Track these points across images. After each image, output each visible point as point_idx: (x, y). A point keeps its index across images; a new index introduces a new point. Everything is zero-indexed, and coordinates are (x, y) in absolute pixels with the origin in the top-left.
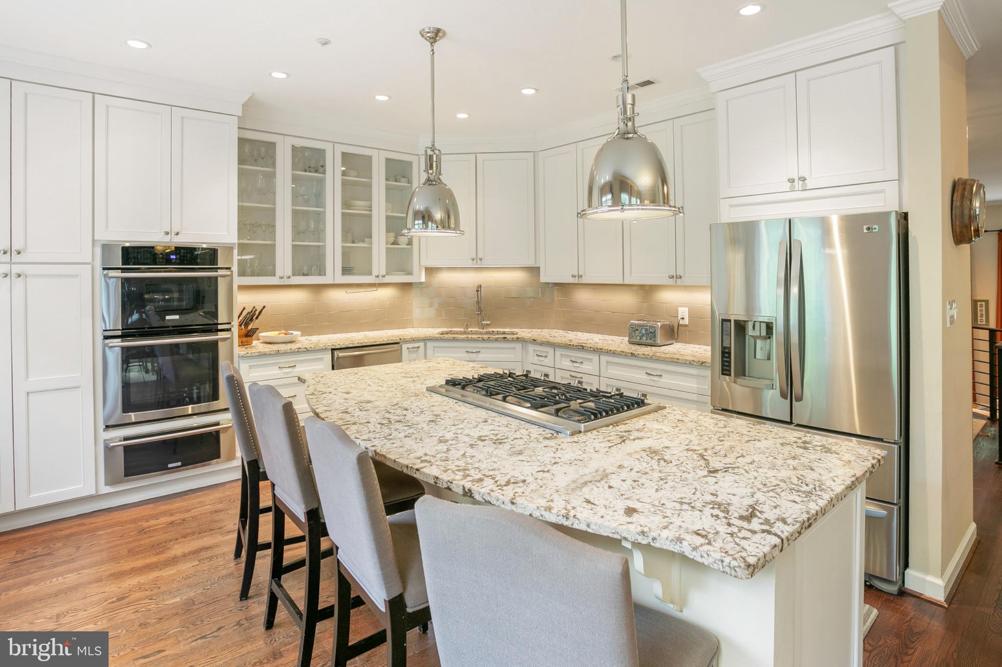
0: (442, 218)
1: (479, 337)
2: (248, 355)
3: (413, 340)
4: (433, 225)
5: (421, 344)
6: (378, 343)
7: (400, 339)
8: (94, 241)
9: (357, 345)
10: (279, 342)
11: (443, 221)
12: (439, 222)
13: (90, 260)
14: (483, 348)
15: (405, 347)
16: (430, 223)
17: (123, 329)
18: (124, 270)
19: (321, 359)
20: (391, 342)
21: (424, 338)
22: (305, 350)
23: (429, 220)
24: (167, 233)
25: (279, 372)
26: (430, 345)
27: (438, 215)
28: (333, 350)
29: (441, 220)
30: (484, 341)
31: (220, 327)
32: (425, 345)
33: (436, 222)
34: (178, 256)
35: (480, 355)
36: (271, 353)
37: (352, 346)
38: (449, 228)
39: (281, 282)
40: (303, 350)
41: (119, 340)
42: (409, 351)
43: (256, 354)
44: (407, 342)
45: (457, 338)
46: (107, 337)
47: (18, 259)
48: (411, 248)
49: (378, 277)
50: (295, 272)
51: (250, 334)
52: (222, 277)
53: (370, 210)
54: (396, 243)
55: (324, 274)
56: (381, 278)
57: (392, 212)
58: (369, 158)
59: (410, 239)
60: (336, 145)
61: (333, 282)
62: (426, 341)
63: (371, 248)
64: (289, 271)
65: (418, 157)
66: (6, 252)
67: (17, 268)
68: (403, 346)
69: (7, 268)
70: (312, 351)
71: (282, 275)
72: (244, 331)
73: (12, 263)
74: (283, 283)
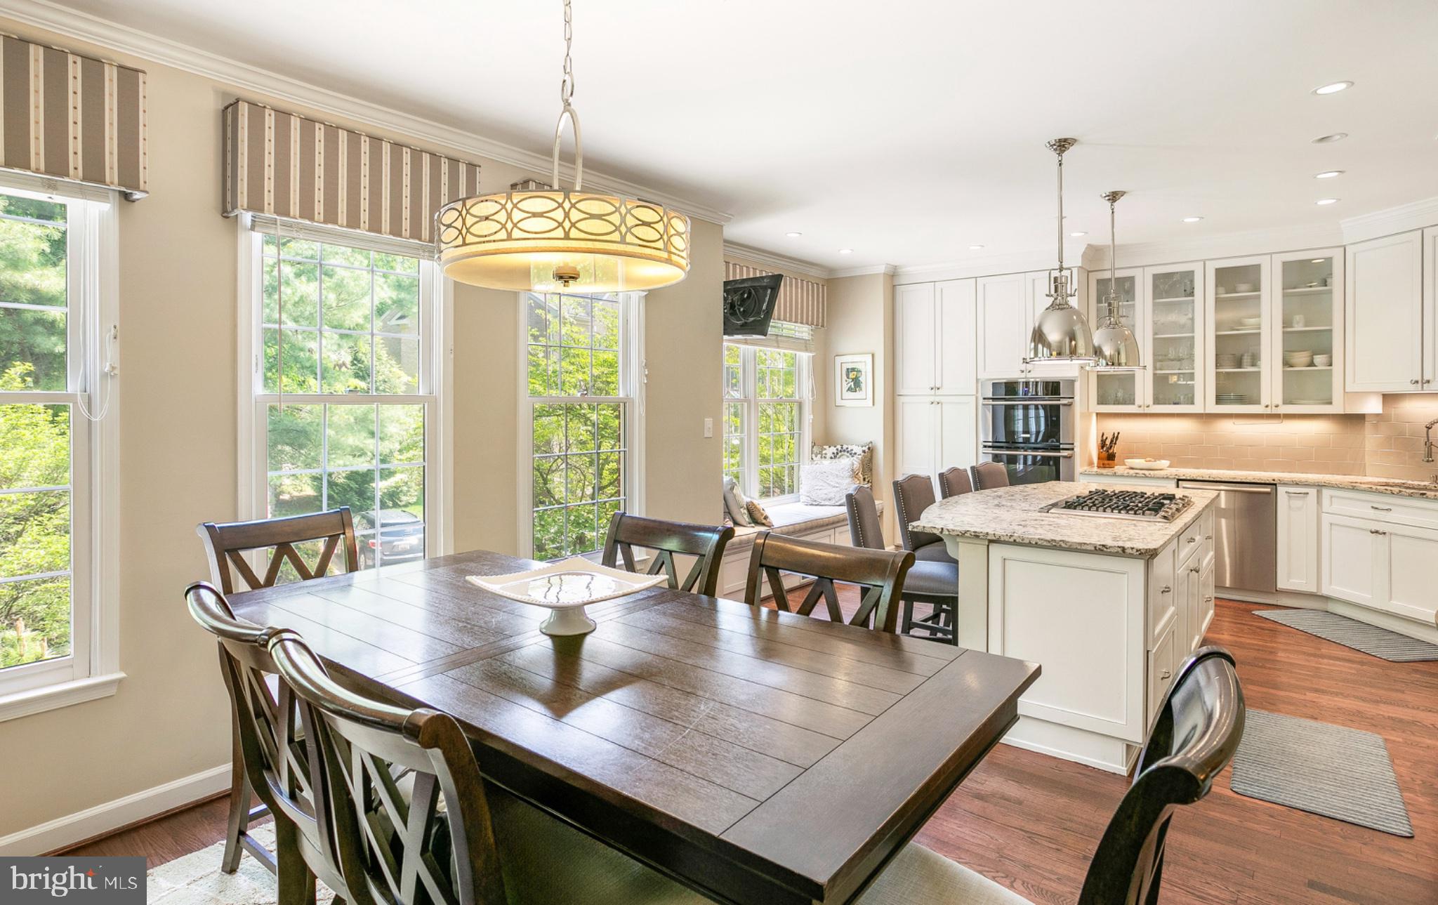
1: (1387, 490)
2: (1086, 473)
3: (1296, 484)
5: (1312, 491)
6: (1239, 480)
7: (1274, 480)
8: (977, 380)
9: (1208, 479)
10: (1137, 468)
13: (975, 393)
14: (1394, 505)
15: (1282, 490)
17: (993, 442)
18: (993, 399)
20: (1259, 481)
21: (1316, 484)
22: (1144, 476)
24: (1023, 372)
26: (1326, 492)
28: (1179, 480)
30: (1393, 495)
31: (1061, 446)
32: (1319, 493)
33: (1105, 358)
35: (1390, 514)
36: (1108, 474)
37: (1202, 479)
39: (1140, 411)
40: (1141, 475)
41: (991, 449)
42: (1289, 497)
43: (1093, 473)
45: (1358, 488)
46: (985, 446)
47: (938, 392)
48: (1331, 370)
49: (1267, 406)
50: (1157, 401)
51: (1111, 457)
52: (1064, 405)
53: (1259, 328)
54: (1312, 364)
55: (1193, 403)
56: (1274, 408)
57: (1306, 326)
58: (1257, 268)
59: (1331, 357)
60: (1207, 262)
61: (1202, 412)
62: (1319, 488)
63: (1259, 372)
64: (1150, 400)
65: (1342, 249)
66: (932, 389)
67: (937, 399)
68: (1278, 488)
69: (932, 399)
70: (1151, 477)
71: (1141, 403)
72: (1105, 454)
73: (935, 395)
74: (1142, 412)
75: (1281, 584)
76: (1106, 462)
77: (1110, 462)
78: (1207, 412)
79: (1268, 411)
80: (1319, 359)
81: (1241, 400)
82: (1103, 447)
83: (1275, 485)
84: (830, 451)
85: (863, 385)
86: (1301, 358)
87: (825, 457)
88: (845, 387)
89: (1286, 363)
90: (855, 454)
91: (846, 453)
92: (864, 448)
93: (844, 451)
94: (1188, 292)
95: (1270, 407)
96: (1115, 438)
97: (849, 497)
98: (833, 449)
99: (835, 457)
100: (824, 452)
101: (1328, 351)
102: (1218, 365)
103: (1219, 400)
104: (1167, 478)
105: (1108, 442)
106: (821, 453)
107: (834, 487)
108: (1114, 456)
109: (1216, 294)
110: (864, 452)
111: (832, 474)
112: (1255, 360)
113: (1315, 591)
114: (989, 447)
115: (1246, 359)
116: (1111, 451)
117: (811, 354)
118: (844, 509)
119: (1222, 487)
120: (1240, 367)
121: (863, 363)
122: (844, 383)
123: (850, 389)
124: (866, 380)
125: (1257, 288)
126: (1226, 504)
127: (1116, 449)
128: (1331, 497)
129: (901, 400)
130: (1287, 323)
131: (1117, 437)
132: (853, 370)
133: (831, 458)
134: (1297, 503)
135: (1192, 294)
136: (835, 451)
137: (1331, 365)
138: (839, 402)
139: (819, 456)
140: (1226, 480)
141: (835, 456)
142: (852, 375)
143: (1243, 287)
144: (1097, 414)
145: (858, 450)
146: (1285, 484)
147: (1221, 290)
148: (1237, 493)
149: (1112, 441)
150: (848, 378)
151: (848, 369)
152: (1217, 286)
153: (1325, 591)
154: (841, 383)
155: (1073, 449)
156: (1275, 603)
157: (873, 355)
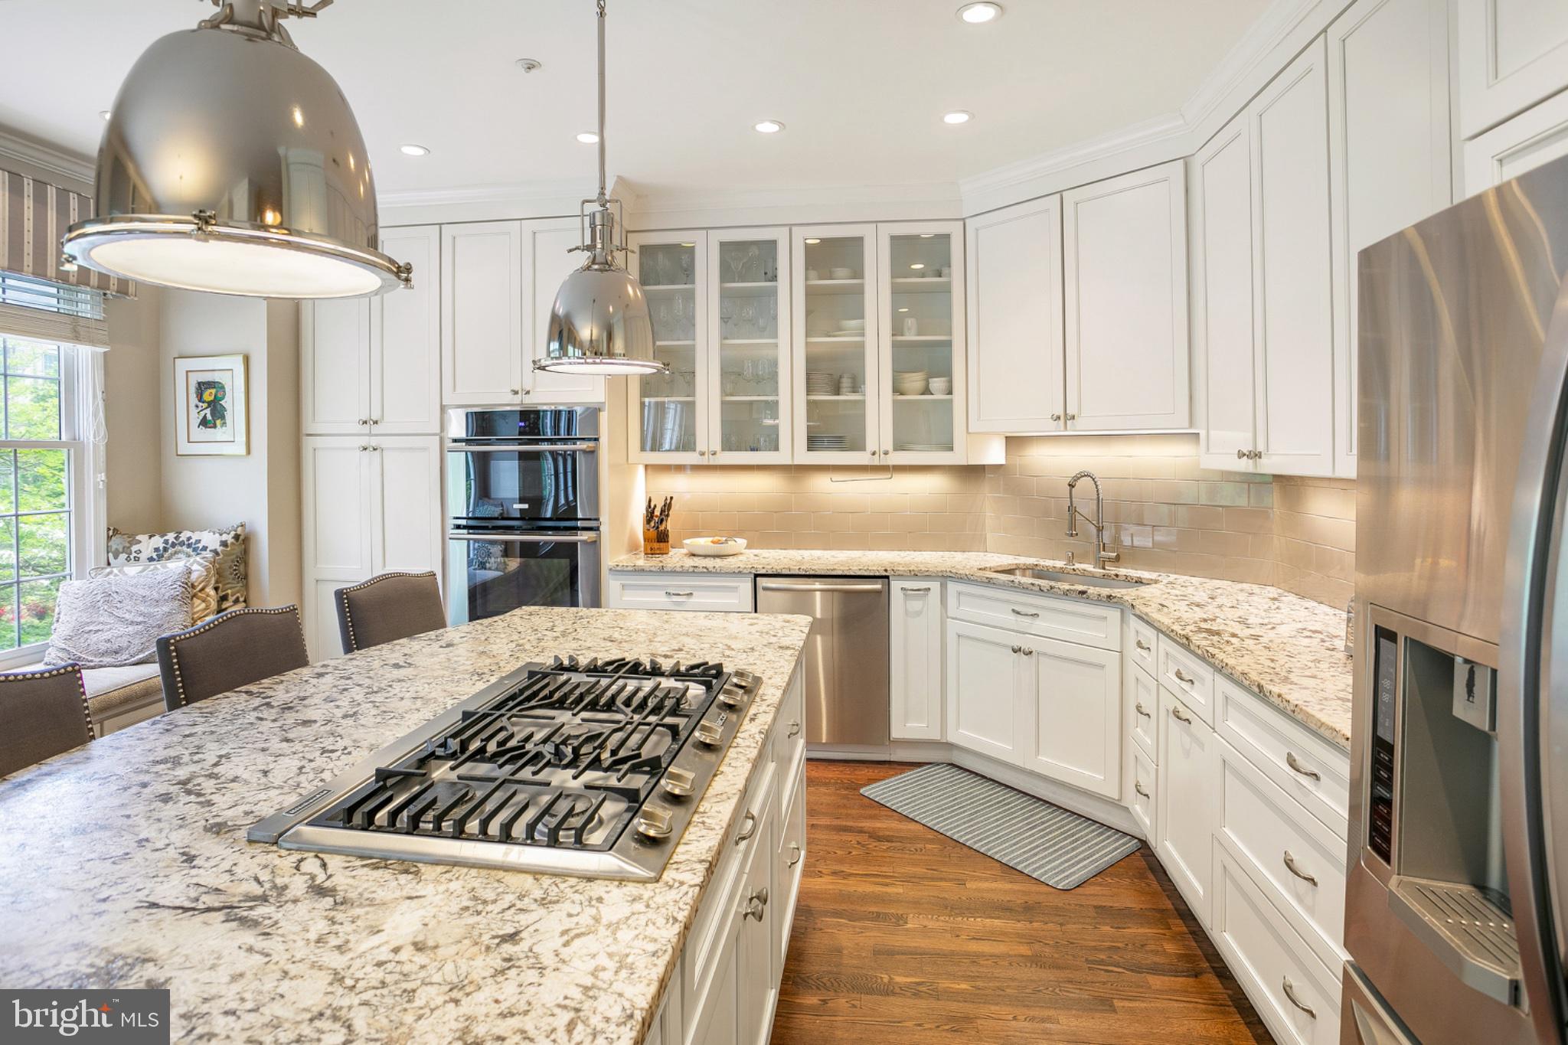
0: (593, 338)
1: (1033, 584)
2: (618, 568)
3: (915, 575)
4: (576, 350)
5: (935, 586)
6: (840, 573)
7: (886, 570)
8: (442, 407)
9: (797, 572)
10: (701, 553)
11: (594, 343)
12: (587, 344)
13: (438, 431)
14: (1043, 608)
15: (896, 585)
16: (570, 349)
17: (475, 518)
18: (468, 441)
19: (735, 589)
20: (866, 574)
21: (940, 574)
22: (705, 570)
23: (569, 341)
24: (516, 393)
25: (666, 600)
26: (953, 587)
27: (586, 331)
28: (756, 576)
29: (591, 340)
30: (1042, 593)
31: (580, 525)
32: (943, 586)
33: (581, 345)
34: (527, 423)
35: (1038, 622)
36: (652, 569)
37: (789, 573)
38: (610, 354)
39: (703, 461)
40: (701, 570)
41: (465, 531)
42: (906, 595)
43: (629, 569)
44: (899, 578)
45: (995, 581)
46: (458, 527)
47: (375, 429)
48: (951, 401)
49: (874, 454)
50: (728, 446)
51: (662, 537)
52: (584, 452)
53: (863, 335)
54: (927, 391)
55: (777, 449)
56: (882, 456)
57: (919, 335)
58: (859, 241)
59: (950, 382)
60: (794, 229)
61: (790, 463)
62: (943, 580)
63: (864, 402)
64: (717, 444)
65: (962, 223)
66: (365, 422)
67: (374, 442)
68: (893, 583)
69: (364, 441)
70: (716, 573)
71: (704, 449)
72: (653, 533)
73: (370, 435)
74: (705, 463)
75: (895, 734)
76: (656, 545)
77: (662, 545)
78: (797, 462)
79: (876, 461)
80: (937, 384)
81: (839, 443)
82: (648, 521)
83: (887, 577)
84: (148, 545)
85: (228, 415)
86: (914, 381)
87: (137, 559)
88: (195, 420)
89: (897, 390)
90: (205, 548)
91: (184, 548)
92: (225, 537)
93: (182, 544)
94: (770, 274)
95: (877, 455)
96: (667, 507)
97: (163, 644)
98: (158, 542)
99: (160, 557)
100: (134, 548)
101: (947, 373)
102: (809, 391)
103: (813, 443)
104: (740, 572)
105: (657, 512)
106: (127, 550)
107: (132, 623)
108: (667, 536)
109: (807, 279)
110: (224, 544)
111: (131, 596)
112: (857, 386)
113: (938, 738)
114: (465, 527)
115: (846, 383)
116: (662, 528)
117: (101, 350)
118: (154, 669)
119: (818, 585)
120: (838, 394)
121: (229, 373)
122: (193, 411)
123: (204, 423)
124: (234, 404)
125: (858, 273)
126: (822, 614)
127: (670, 525)
128: (959, 593)
129: (309, 444)
130: (897, 330)
131: (670, 503)
132: (210, 385)
133: (151, 559)
134: (915, 605)
135: (774, 278)
136: (161, 546)
137: (950, 393)
138: (184, 448)
139: (123, 556)
140: (823, 573)
141: (160, 555)
142: (208, 395)
143: (840, 271)
144: (646, 467)
145: (210, 540)
146: (901, 576)
147: (813, 273)
148: (835, 593)
149: (662, 511)
150: (201, 400)
151: (199, 384)
152: (807, 269)
153: (952, 738)
154: (184, 409)
155: (597, 529)
156: (887, 758)
157: (247, 360)
